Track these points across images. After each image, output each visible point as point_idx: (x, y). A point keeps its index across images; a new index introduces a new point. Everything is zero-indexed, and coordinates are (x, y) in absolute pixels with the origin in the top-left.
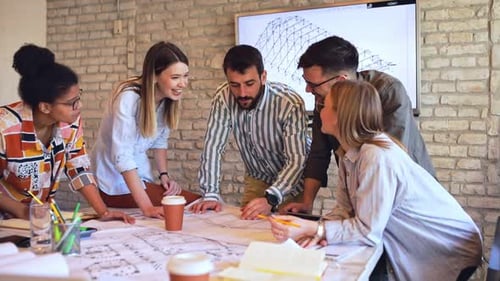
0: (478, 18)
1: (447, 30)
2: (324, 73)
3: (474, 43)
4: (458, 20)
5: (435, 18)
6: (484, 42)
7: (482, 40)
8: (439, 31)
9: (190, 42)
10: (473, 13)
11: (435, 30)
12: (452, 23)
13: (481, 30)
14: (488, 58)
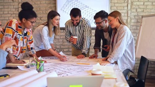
0: (125, 3)
1: (117, 6)
2: (102, 19)
3: (124, 10)
4: (120, 3)
5: (114, 2)
6: (126, 10)
7: (126, 9)
8: (115, 6)
9: (40, 5)
10: (123, 1)
11: (114, 5)
12: (118, 4)
13: (125, 6)
14: (127, 14)
